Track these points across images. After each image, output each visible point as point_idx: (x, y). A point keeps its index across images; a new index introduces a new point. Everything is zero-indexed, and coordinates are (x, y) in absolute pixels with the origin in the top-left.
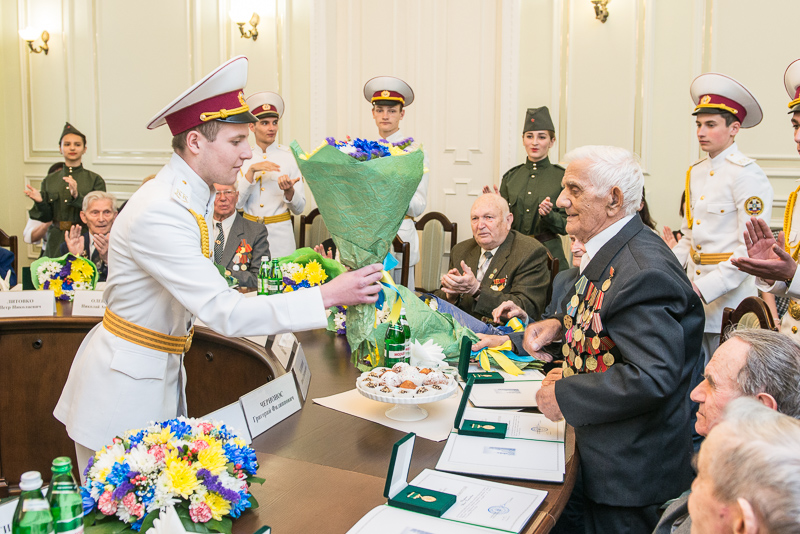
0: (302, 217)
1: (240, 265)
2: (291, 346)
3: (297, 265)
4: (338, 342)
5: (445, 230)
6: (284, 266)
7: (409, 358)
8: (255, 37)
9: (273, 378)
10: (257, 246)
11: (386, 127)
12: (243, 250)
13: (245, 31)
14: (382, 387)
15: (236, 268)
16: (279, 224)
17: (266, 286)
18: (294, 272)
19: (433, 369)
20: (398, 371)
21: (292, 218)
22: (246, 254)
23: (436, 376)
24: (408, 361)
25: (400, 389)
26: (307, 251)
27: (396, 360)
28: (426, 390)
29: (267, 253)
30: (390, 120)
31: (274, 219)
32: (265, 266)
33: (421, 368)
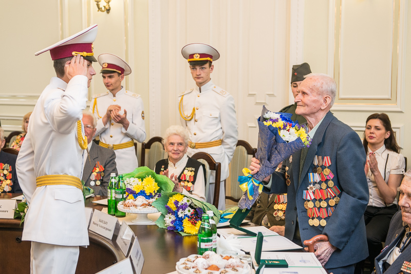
0: (143, 144)
1: (95, 181)
2: (130, 239)
3: (137, 179)
4: (168, 237)
5: (249, 153)
6: (127, 180)
7: (215, 249)
8: (108, 11)
9: (117, 262)
10: (107, 166)
11: (200, 80)
12: (98, 170)
13: (100, 6)
14: (194, 269)
15: (92, 183)
16: (124, 149)
17: (113, 195)
18: (135, 184)
19: (232, 256)
20: (207, 257)
21: (135, 145)
22: (100, 172)
23: (234, 261)
24: (215, 250)
25: (208, 271)
26: (145, 169)
27: (206, 250)
28: (226, 272)
29: (115, 170)
30: (202, 75)
31: (121, 146)
32: (113, 180)
33: (224, 256)
